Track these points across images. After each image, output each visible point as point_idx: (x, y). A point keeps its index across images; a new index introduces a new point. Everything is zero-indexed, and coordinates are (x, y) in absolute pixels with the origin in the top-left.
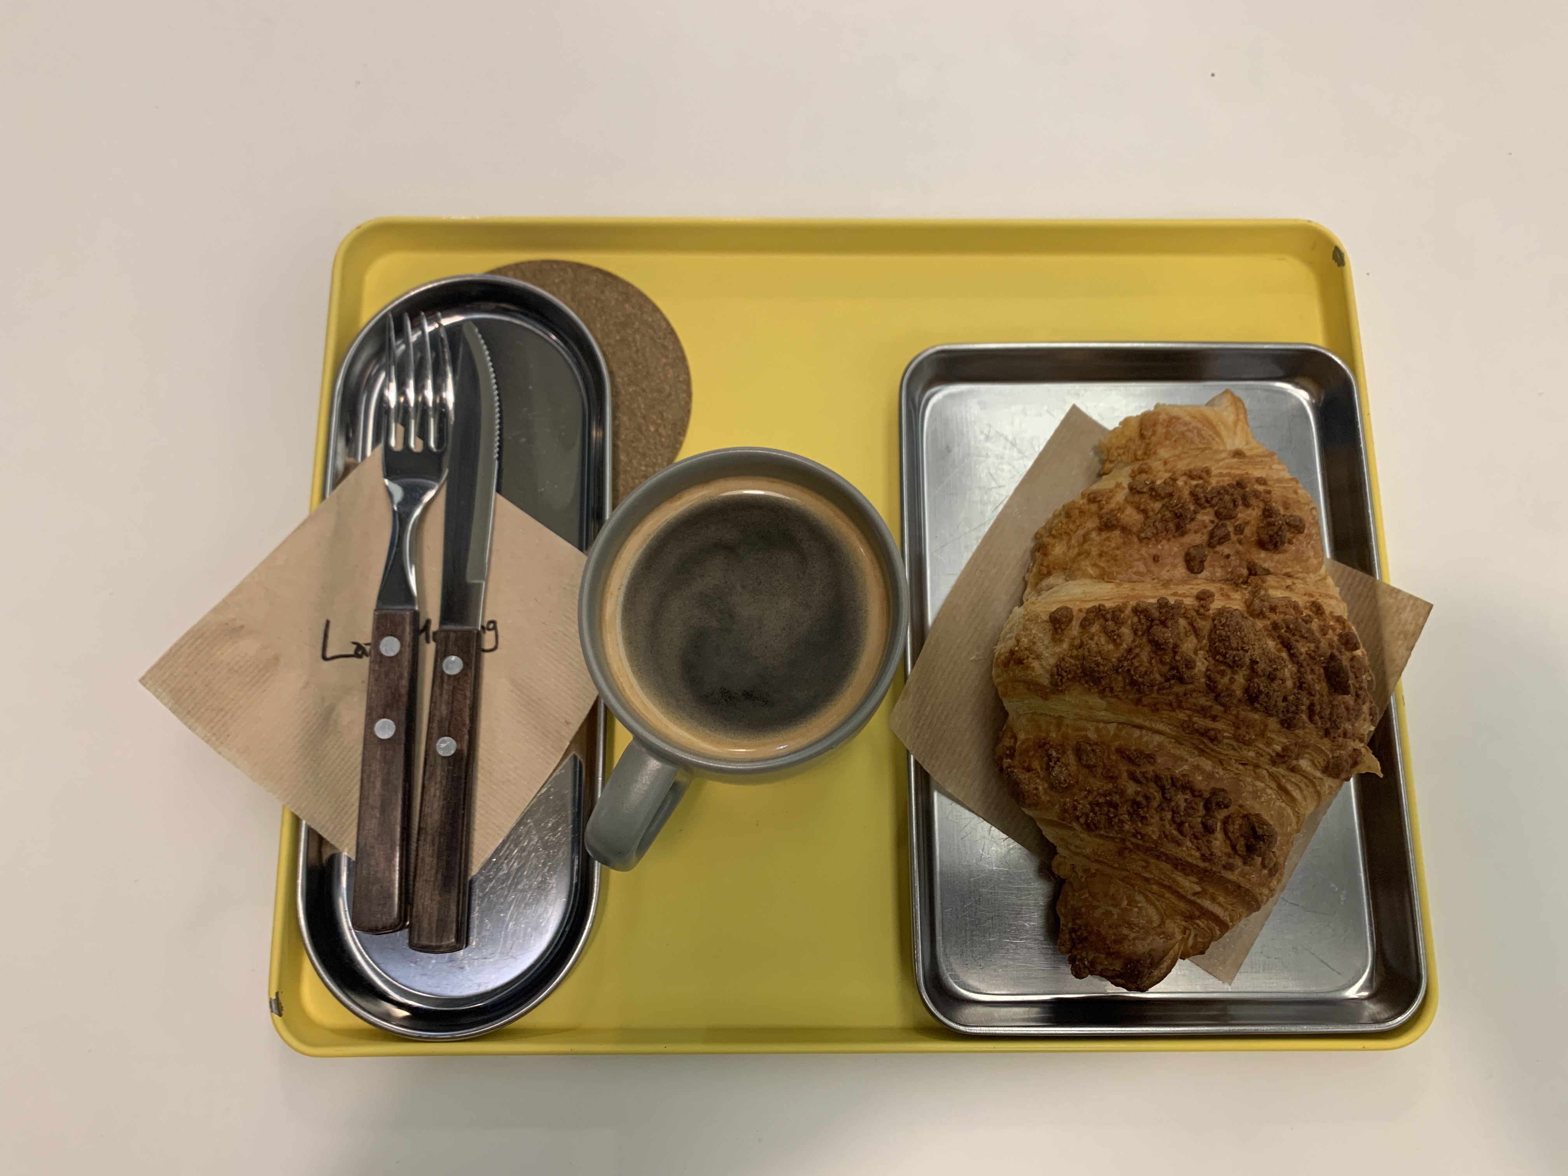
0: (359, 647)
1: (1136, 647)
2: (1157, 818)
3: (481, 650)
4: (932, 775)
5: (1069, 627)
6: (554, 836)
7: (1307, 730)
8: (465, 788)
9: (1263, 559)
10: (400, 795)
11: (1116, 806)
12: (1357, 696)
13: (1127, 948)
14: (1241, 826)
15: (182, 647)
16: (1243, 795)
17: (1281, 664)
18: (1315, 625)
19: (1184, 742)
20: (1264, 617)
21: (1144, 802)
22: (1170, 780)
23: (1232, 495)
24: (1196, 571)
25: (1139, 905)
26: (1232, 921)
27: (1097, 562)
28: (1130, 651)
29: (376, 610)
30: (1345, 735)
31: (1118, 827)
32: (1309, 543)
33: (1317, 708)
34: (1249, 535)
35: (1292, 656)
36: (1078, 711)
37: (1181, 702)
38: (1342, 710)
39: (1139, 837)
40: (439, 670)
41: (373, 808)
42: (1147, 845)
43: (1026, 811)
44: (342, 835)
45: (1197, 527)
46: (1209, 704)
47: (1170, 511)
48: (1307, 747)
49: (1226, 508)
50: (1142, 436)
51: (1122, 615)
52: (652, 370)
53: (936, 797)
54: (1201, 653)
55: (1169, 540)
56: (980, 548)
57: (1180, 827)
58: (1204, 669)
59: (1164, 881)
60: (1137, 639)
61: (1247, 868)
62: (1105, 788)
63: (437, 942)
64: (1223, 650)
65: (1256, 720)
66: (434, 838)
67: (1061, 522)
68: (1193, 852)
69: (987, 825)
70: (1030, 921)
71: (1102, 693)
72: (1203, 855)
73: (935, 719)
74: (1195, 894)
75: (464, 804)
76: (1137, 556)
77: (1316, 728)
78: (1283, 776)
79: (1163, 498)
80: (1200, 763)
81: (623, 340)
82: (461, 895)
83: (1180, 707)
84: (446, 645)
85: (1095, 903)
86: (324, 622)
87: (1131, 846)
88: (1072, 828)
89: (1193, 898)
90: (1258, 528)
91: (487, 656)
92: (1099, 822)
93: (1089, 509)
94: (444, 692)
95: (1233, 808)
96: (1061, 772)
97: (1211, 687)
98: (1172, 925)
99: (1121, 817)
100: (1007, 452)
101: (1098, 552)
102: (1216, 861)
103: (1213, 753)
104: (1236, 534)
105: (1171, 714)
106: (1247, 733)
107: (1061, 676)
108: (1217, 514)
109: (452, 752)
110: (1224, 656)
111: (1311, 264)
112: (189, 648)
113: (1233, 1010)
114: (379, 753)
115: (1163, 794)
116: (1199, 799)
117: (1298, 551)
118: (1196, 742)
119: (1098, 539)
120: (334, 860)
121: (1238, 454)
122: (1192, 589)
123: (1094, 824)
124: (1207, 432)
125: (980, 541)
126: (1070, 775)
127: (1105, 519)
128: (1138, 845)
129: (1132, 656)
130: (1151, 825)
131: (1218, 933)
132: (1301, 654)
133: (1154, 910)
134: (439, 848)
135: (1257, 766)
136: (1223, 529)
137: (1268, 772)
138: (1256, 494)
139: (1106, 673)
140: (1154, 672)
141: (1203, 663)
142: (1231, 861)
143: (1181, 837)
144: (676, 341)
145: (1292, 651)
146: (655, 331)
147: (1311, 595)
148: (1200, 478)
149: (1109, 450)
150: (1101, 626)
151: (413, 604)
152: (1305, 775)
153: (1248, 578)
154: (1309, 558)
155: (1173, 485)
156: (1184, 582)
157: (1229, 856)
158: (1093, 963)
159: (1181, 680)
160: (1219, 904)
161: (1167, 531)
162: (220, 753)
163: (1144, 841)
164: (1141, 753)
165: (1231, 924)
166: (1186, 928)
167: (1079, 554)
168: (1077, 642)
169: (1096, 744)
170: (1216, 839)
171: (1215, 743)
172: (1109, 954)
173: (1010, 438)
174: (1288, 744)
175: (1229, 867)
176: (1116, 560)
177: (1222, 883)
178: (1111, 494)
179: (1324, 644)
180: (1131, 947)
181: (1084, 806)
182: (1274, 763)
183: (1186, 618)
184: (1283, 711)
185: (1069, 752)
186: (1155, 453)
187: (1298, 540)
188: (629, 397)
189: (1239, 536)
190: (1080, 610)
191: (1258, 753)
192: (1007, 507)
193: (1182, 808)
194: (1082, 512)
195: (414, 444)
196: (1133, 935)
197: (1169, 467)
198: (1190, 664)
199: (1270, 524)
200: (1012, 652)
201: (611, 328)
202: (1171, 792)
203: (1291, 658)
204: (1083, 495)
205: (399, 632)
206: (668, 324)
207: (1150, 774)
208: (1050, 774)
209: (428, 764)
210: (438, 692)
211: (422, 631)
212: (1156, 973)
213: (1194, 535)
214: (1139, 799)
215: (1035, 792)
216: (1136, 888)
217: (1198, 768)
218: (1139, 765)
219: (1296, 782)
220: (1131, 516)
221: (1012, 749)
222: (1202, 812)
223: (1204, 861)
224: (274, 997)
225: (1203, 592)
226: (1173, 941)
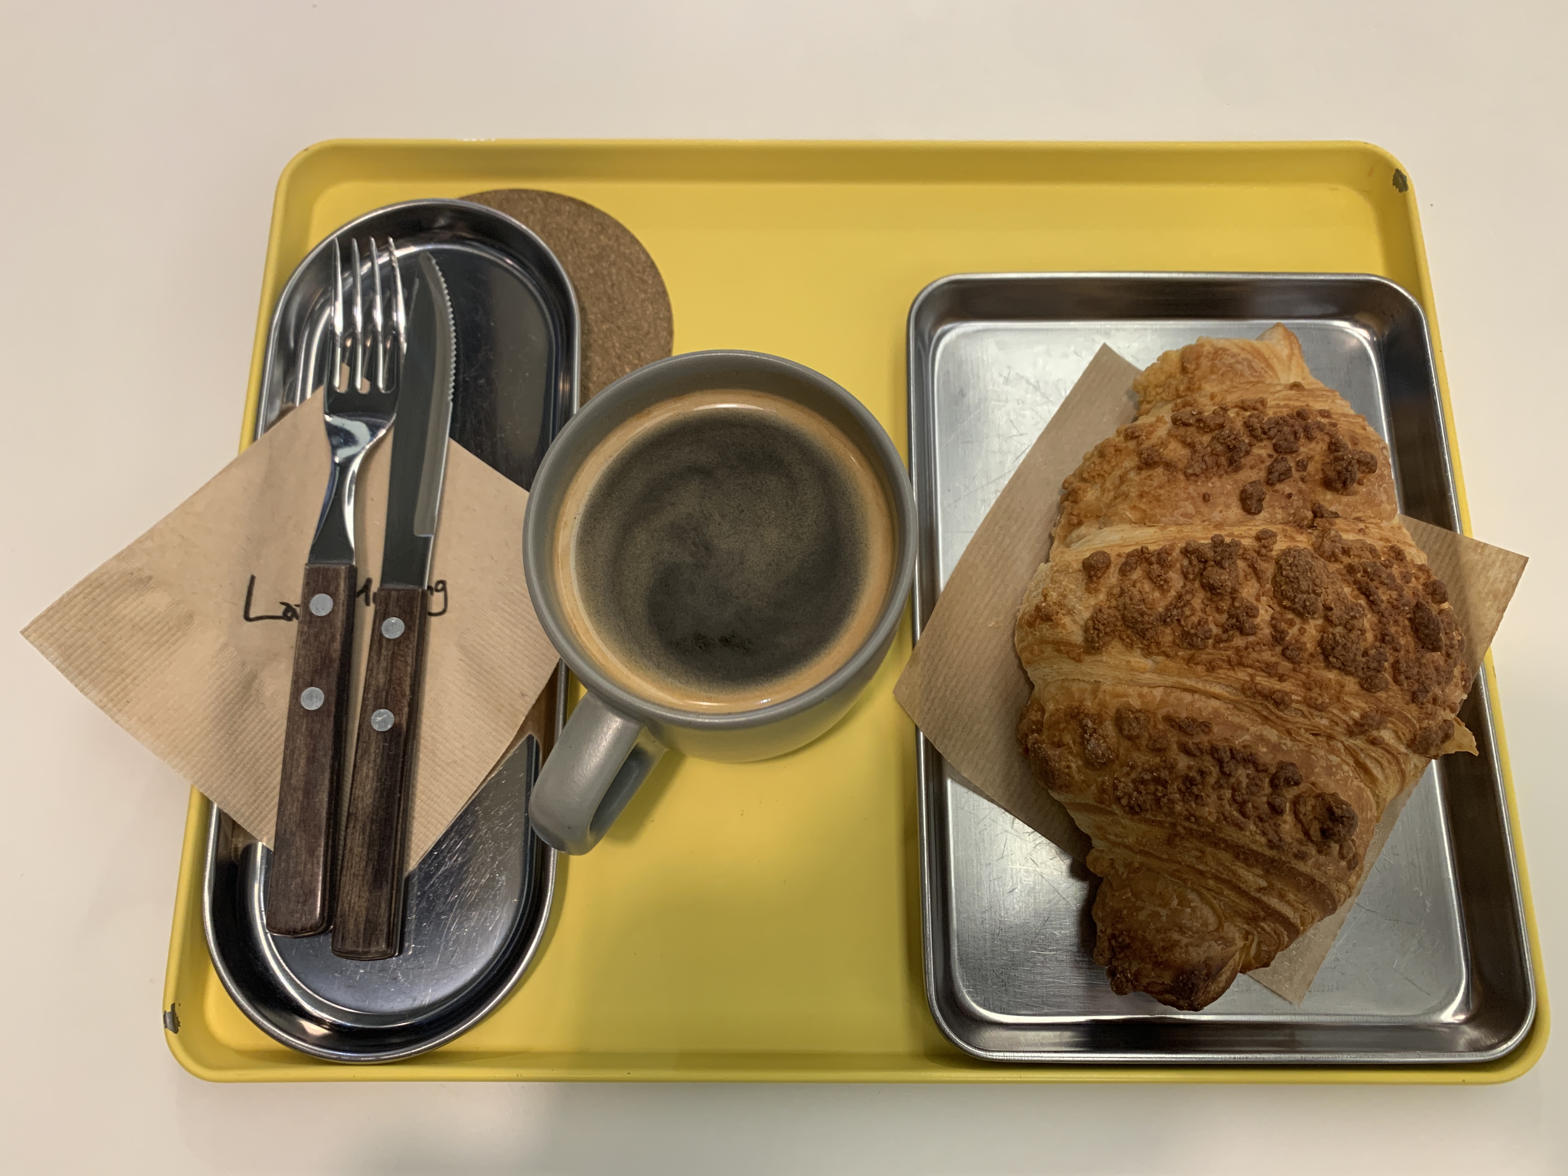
0: (288, 607)
1: (1187, 592)
2: (1214, 797)
3: (426, 614)
4: (945, 756)
5: (1106, 575)
6: (505, 826)
7: (1391, 693)
8: (403, 768)
9: (1329, 500)
10: (327, 775)
11: (1164, 783)
12: (1448, 655)
13: (1178, 956)
14: (1314, 807)
15: (76, 597)
16: (1316, 770)
17: (1359, 612)
18: (1396, 570)
19: (1245, 708)
20: (1336, 560)
21: (1198, 778)
22: (1228, 753)
23: (1293, 426)
24: (1253, 510)
25: (1192, 905)
26: (1303, 924)
27: (1137, 504)
28: (1180, 597)
29: (306, 564)
30: (1435, 701)
31: (1168, 808)
32: (1381, 486)
33: (1403, 666)
34: (1313, 473)
35: (1372, 603)
36: (1117, 673)
37: (1241, 657)
38: (1431, 671)
39: (1193, 819)
40: (377, 632)
41: (295, 789)
42: (1203, 829)
43: (1055, 795)
44: (260, 822)
45: (1253, 462)
46: (1274, 659)
47: (1222, 444)
48: (1391, 714)
49: (1286, 440)
50: (1184, 370)
51: (1169, 558)
52: (628, 307)
53: (950, 785)
54: (1264, 599)
55: (1220, 477)
56: (998, 502)
57: (1241, 807)
58: (1268, 618)
59: (1222, 874)
60: (1188, 584)
61: (1322, 859)
62: (1151, 763)
63: (364, 947)
64: (1291, 594)
65: (1330, 680)
66: (365, 825)
67: (1094, 463)
68: (1258, 837)
69: (1009, 817)
70: (1061, 929)
71: (1147, 653)
72: (1270, 841)
73: (948, 692)
74: (1260, 890)
75: (401, 786)
76: (1183, 495)
77: (1402, 690)
78: (1362, 750)
79: (1212, 430)
80: (1265, 733)
81: (596, 274)
82: (394, 892)
83: (1241, 664)
84: (387, 605)
85: (1139, 903)
86: (249, 577)
87: (1182, 831)
88: (1112, 813)
89: (1258, 895)
90: (1323, 464)
91: (434, 621)
92: (1145, 802)
93: (1126, 447)
94: (382, 658)
95: (1304, 786)
96: (1099, 745)
97: (1278, 637)
98: (1232, 928)
99: (1172, 796)
100: (1029, 396)
101: (1138, 493)
102: (1286, 848)
103: (1279, 722)
104: (1298, 471)
105: (1229, 673)
106: (1320, 695)
107: (1098, 630)
108: (1276, 447)
109: (389, 727)
110: (1293, 601)
111: (1366, 193)
112: (84, 598)
113: (1300, 1036)
114: (304, 726)
115: (1221, 767)
116: (1264, 774)
117: (1369, 492)
118: (1259, 708)
119: (1137, 478)
120: (249, 851)
121: (1296, 386)
122: (1250, 529)
123: (1139, 805)
124: (1258, 364)
125: (999, 494)
126: (1109, 748)
127: (1145, 456)
128: (1191, 830)
129: (1182, 603)
130: (1207, 805)
131: (1287, 939)
132: (1382, 601)
133: (1210, 911)
134: (370, 837)
135: (1330, 737)
136: (1284, 464)
137: (1344, 745)
138: (1320, 427)
139: (1152, 624)
140: (1209, 622)
141: (1267, 611)
142: (1303, 848)
143: (1243, 820)
144: (657, 274)
145: (1371, 598)
146: (633, 265)
147: (1388, 540)
148: (1255, 409)
149: (1145, 389)
150: (1144, 571)
151: (351, 559)
152: (1387, 750)
153: (1313, 521)
154: (1382, 502)
155: (1224, 416)
156: (1241, 523)
157: (1301, 843)
158: (1137, 976)
159: (1242, 632)
160: (1288, 903)
161: (1218, 466)
162: (117, 722)
163: (1199, 825)
164: (1194, 720)
165: (1302, 928)
166: (1248, 933)
167: (1115, 498)
168: (1116, 591)
169: (1140, 711)
170: (1285, 822)
171: (1282, 707)
172: (1157, 964)
173: (1032, 380)
174: (1368, 709)
175: (1301, 856)
176: (1159, 501)
177: (1293, 875)
178: (1151, 429)
179: (1407, 593)
180: (1184, 955)
181: (1126, 784)
182: (1351, 733)
183: (1245, 559)
184: (1363, 669)
185: (1107, 723)
186: (1199, 388)
187: (1369, 480)
188: (602, 336)
189: (1302, 473)
190: (1119, 555)
191: (1332, 721)
192: (1029, 456)
193: (1244, 785)
194: (1118, 450)
195: (361, 384)
196: (1185, 941)
197: (1217, 400)
198: (1252, 612)
199: (1337, 459)
200: (1038, 609)
201: (583, 261)
202: (1229, 767)
203: (1370, 607)
204: (1118, 433)
205: (332, 588)
206: (648, 256)
207: (1206, 745)
208: (1085, 748)
209: (361, 740)
210: (375, 658)
211: (361, 592)
212: (1213, 988)
213: (1250, 471)
214: (1192, 774)
215: (1067, 770)
216: (1189, 884)
217: (1261, 738)
218: (1192, 735)
219: (1376, 756)
220: (1176, 451)
221: (1040, 723)
222: (1268, 790)
223: (1271, 848)
224: (169, 1010)
225: (1264, 532)
226: (1233, 949)
